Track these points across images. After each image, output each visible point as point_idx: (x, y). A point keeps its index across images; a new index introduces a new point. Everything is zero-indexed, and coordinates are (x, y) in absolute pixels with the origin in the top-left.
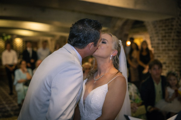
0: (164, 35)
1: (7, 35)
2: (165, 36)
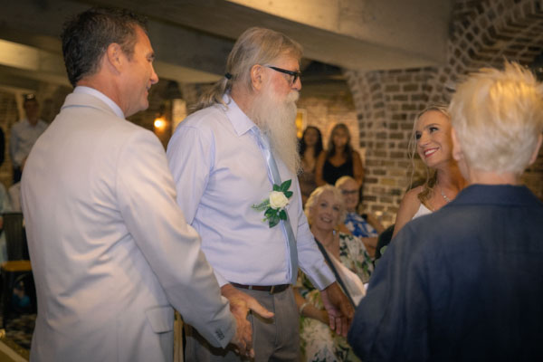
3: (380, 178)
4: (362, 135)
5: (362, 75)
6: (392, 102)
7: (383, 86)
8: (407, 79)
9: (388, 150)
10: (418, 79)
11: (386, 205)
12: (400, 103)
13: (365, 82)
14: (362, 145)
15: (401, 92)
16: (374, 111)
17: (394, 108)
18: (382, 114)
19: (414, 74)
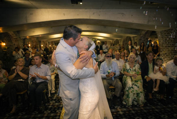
3: (163, 51)
4: (159, 43)
5: (159, 32)
6: (165, 36)
7: (163, 34)
8: (168, 32)
9: (164, 46)
10: (170, 31)
11: (164, 56)
12: (166, 37)
13: (160, 33)
14: (159, 45)
15: (167, 34)
16: (161, 39)
18: (163, 39)
19: (169, 31)
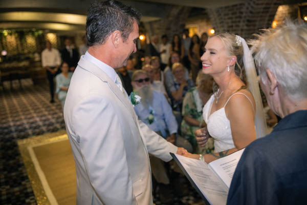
0: (230, 24)
1: (38, 30)
2: (232, 26)
5: (213, 10)
6: (227, 21)
7: (223, 14)
8: (232, 10)
10: (237, 9)
13: (215, 13)
15: (230, 16)
16: (219, 25)
17: (228, 23)
